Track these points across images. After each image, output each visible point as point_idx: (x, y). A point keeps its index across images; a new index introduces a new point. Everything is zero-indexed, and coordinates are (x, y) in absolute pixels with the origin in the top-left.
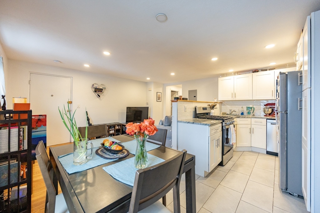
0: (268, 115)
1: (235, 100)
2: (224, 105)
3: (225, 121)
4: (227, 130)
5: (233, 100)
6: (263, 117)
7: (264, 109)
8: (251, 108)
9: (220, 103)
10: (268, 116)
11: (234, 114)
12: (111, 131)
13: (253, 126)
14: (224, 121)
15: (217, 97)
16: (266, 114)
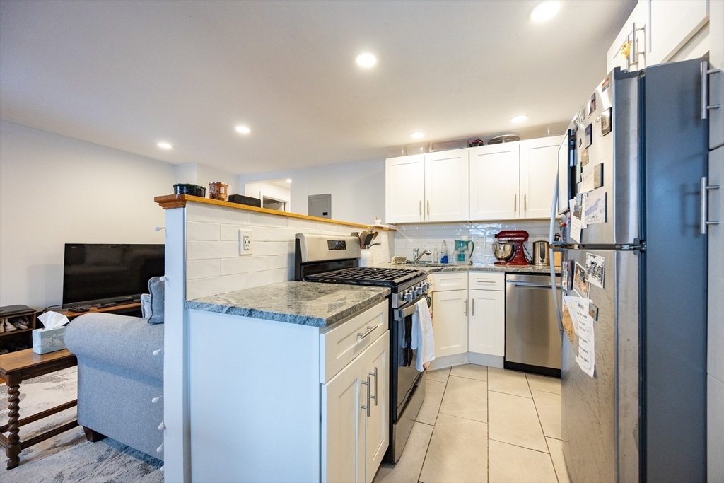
0: (503, 261)
1: (427, 221)
2: (401, 237)
3: (400, 288)
4: (409, 319)
5: (423, 221)
6: (492, 266)
7: (495, 244)
8: (467, 243)
9: (390, 232)
10: (503, 264)
11: (424, 262)
13: (473, 295)
14: (395, 291)
15: (382, 215)
16: (499, 259)
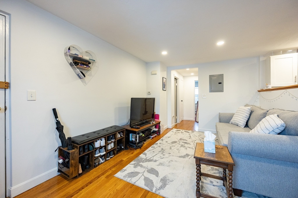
12: (110, 145)
